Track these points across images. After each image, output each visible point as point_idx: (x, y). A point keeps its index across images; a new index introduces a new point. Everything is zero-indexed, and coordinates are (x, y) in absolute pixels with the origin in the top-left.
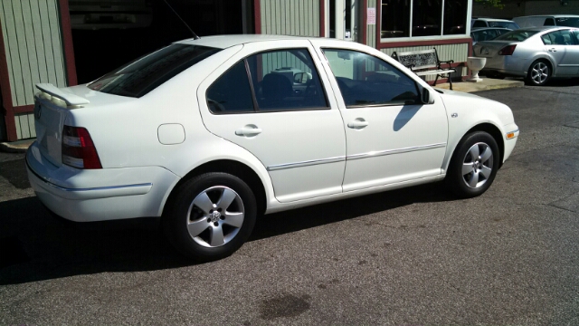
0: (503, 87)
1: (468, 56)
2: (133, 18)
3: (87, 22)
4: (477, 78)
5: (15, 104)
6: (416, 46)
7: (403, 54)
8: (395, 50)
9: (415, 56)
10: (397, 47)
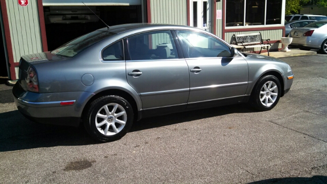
0: (302, 55)
1: (283, 36)
2: (89, 17)
3: (63, 20)
4: (287, 49)
5: (15, 61)
6: (248, 31)
7: (239, 36)
8: (234, 33)
9: (247, 37)
10: (235, 32)
